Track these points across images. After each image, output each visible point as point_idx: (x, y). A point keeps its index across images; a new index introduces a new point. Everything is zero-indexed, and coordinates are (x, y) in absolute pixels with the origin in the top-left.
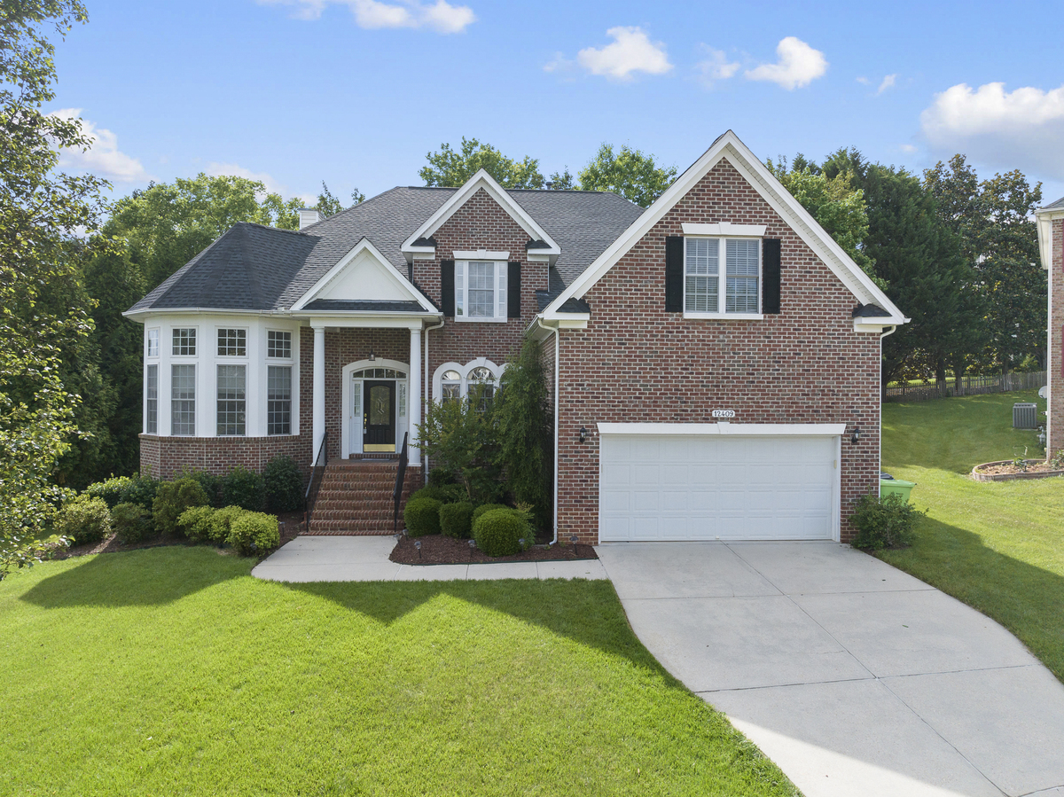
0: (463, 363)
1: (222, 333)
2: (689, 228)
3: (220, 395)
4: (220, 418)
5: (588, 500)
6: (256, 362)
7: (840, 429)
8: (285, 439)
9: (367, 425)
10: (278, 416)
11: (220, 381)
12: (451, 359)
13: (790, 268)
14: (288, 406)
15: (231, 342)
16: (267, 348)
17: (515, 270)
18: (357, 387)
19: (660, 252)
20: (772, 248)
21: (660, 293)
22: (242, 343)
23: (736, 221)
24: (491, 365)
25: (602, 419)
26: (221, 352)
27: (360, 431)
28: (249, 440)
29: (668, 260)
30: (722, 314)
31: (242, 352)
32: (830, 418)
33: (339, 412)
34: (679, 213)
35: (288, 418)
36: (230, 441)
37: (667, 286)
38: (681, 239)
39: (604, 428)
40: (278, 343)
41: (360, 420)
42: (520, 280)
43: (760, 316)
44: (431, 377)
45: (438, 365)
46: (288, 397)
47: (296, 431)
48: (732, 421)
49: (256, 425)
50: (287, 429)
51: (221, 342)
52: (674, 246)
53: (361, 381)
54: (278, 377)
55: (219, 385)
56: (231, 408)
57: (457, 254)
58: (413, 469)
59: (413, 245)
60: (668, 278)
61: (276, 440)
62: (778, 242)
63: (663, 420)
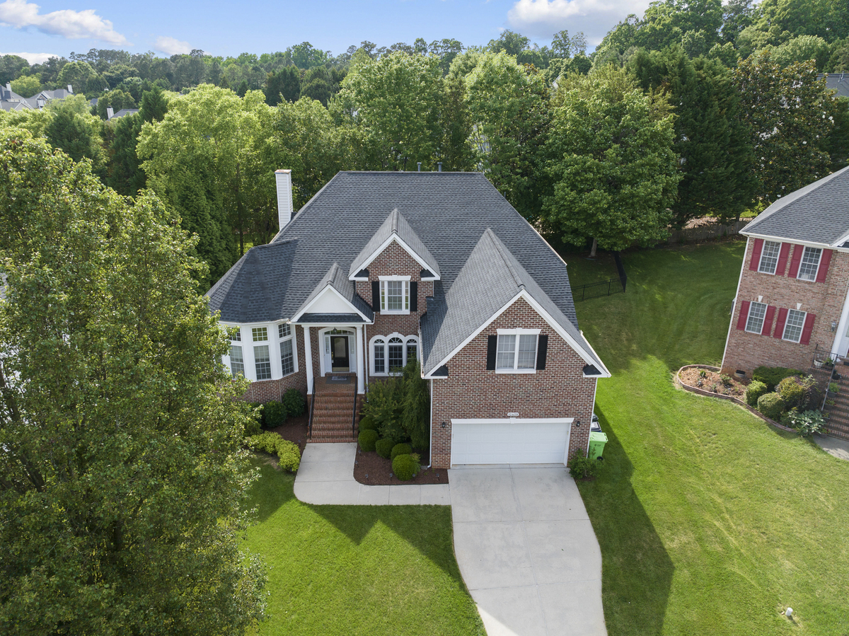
0: (386, 335)
1: (254, 330)
2: (500, 332)
3: (257, 360)
4: (258, 372)
5: (446, 451)
6: (273, 343)
7: (571, 420)
8: (292, 376)
9: (334, 358)
10: (287, 365)
11: (256, 354)
12: (379, 334)
13: (552, 348)
14: (291, 359)
15: (260, 335)
16: (278, 334)
17: (414, 286)
18: (327, 339)
19: (484, 343)
20: (543, 340)
21: (484, 361)
22: (265, 334)
23: (525, 327)
24: (401, 336)
25: (453, 417)
26: (255, 340)
27: (330, 362)
28: (273, 381)
29: (489, 346)
30: (516, 371)
31: (266, 339)
32: (567, 415)
33: (318, 353)
34: (496, 324)
35: (292, 364)
36: (263, 383)
37: (488, 359)
38: (496, 336)
39: (454, 421)
40: (284, 330)
41: (330, 356)
42: (417, 291)
43: (534, 371)
44: (368, 343)
45: (372, 337)
46: (291, 354)
47: (296, 370)
48: (517, 417)
49: (277, 373)
50: (292, 370)
51: (254, 335)
52: (492, 340)
53: (329, 336)
54: (286, 347)
55: (255, 356)
56: (263, 368)
57: (381, 278)
58: (360, 395)
59: (355, 276)
60: (488, 354)
61: (287, 378)
62: (547, 336)
63: (483, 417)
